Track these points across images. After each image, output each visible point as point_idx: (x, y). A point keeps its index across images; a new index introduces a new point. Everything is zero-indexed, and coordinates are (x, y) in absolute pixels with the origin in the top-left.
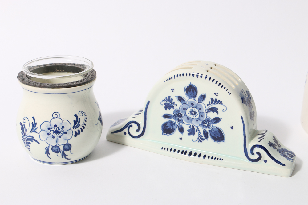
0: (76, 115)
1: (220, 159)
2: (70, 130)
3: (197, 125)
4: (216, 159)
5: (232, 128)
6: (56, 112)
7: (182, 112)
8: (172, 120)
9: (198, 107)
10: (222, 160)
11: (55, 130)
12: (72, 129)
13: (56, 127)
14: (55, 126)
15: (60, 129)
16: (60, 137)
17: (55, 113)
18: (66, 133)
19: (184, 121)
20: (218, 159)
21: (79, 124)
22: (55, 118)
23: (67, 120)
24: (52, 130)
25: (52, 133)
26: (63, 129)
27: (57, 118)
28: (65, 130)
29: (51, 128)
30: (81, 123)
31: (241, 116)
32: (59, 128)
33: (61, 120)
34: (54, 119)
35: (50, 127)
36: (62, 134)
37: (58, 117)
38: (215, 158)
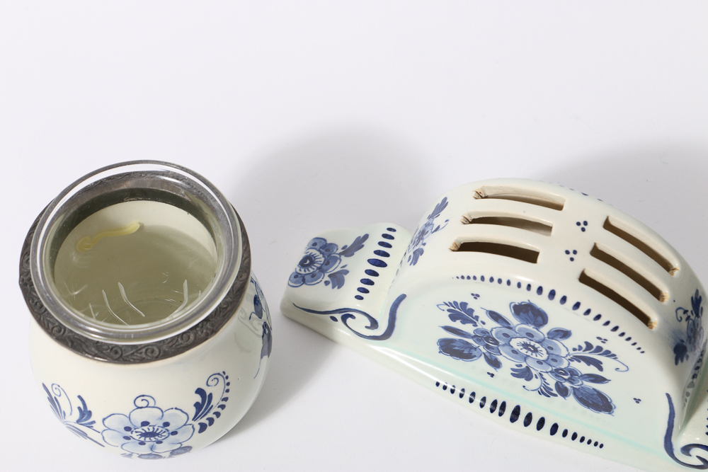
0: (200, 392)
1: (596, 444)
2: (185, 425)
3: (539, 370)
4: (586, 440)
5: (638, 401)
6: (143, 396)
7: (498, 338)
8: (470, 341)
9: (547, 344)
10: (601, 446)
11: (144, 432)
12: (190, 421)
13: (148, 427)
14: (145, 424)
15: (158, 429)
16: (159, 442)
17: (140, 396)
18: (174, 433)
19: (501, 352)
20: (589, 442)
21: (210, 406)
22: (141, 408)
23: (176, 408)
24: (136, 432)
25: (137, 438)
26: (166, 428)
27: (146, 407)
28: (171, 428)
29: (132, 427)
30: (216, 401)
31: (668, 395)
32: (156, 428)
33: (159, 411)
34: (139, 410)
35: (129, 425)
36: (163, 437)
37: (152, 404)
38: (582, 440)
